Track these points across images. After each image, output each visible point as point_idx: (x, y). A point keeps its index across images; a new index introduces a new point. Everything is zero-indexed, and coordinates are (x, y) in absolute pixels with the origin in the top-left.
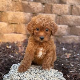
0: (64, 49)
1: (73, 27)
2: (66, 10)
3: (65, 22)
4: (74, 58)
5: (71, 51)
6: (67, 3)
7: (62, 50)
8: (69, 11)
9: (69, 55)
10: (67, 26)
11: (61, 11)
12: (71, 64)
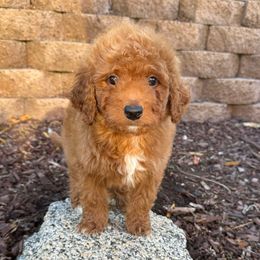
0: (185, 138)
1: (210, 81)
2: (194, 36)
3: (191, 69)
4: (211, 163)
5: (203, 144)
6: (198, 18)
7: (182, 140)
8: (200, 38)
9: (197, 157)
10: (195, 79)
11: (180, 39)
12: (203, 183)
